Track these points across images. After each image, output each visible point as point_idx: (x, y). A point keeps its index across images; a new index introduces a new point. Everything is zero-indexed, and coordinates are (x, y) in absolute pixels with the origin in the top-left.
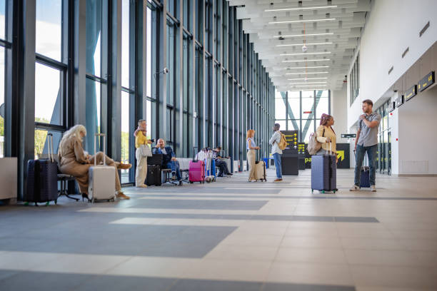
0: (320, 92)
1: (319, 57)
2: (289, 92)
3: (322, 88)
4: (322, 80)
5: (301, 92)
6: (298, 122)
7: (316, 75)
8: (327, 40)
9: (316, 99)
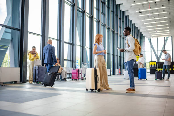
0: (167, 38)
1: (162, 20)
2: (152, 38)
3: (168, 35)
4: (167, 32)
5: (158, 38)
6: (157, 52)
7: (163, 30)
8: (164, 11)
9: (165, 41)
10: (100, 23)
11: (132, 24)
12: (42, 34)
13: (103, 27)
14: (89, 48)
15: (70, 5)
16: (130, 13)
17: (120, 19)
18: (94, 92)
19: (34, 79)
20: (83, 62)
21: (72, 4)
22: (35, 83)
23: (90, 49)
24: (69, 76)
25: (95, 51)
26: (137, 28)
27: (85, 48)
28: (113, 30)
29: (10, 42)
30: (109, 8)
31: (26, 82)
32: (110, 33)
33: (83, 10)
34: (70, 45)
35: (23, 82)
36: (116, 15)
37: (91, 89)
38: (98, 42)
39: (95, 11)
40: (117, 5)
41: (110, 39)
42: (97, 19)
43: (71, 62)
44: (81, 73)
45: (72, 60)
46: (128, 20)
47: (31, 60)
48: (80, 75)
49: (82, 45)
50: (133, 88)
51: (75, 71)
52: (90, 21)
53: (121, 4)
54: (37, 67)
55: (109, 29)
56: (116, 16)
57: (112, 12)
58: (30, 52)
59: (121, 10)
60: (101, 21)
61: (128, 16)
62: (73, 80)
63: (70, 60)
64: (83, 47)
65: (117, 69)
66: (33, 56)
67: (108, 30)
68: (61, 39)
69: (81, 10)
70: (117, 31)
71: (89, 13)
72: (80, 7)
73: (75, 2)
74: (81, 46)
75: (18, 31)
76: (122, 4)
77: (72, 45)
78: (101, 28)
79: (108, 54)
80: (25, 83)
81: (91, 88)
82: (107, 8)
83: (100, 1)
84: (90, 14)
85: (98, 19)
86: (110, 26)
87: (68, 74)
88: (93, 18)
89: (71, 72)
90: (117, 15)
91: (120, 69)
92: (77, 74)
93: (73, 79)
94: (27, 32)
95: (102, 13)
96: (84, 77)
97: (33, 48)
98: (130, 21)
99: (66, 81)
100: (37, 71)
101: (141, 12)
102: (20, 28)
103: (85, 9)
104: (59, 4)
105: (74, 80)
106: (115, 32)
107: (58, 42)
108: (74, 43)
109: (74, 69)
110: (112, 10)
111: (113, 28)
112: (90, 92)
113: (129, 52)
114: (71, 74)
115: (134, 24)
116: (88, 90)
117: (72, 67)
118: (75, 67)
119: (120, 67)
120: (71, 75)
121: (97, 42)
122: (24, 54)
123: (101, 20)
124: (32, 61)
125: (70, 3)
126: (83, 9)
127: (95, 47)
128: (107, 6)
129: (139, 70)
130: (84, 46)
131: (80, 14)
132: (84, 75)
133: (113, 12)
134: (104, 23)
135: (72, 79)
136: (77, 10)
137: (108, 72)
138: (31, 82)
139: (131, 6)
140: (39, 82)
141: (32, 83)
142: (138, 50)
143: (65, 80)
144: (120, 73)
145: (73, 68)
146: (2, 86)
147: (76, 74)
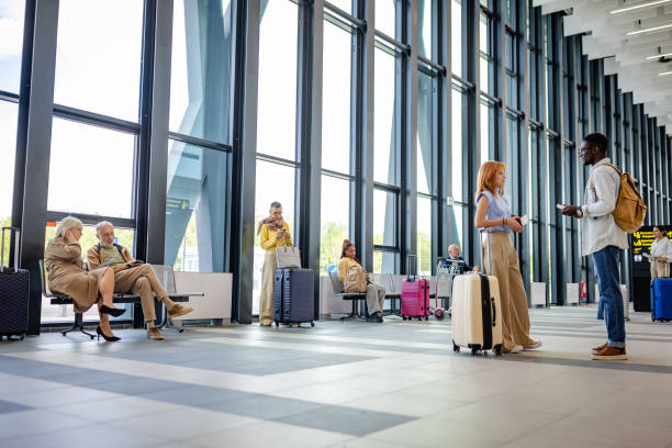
10: (504, 111)
11: (634, 107)
12: (299, 161)
13: (515, 124)
14: (464, 205)
15: (393, 53)
16: (622, 64)
17: (582, 88)
18: (480, 355)
19: (277, 312)
20: (440, 254)
21: (400, 51)
22: (281, 326)
23: (466, 209)
24: (393, 304)
25: (482, 216)
26: (655, 119)
27: (449, 203)
28: (556, 134)
29: (199, 187)
30: (537, 51)
31: (250, 323)
32: (541, 147)
33: (439, 66)
34: (392, 195)
35: (241, 323)
36: (564, 76)
37: (469, 346)
38: (490, 185)
39: (484, 67)
40: (569, 38)
41: (541, 168)
42: (492, 94)
43: (398, 255)
44: (433, 297)
45: (402, 248)
46: (617, 91)
47: (268, 249)
48: (432, 302)
49: (435, 194)
50: (619, 345)
51: (414, 287)
52: (466, 104)
53: (584, 34)
54: (286, 270)
55: (538, 130)
56: (566, 80)
57: (551, 67)
58: (264, 222)
59: (586, 56)
60: (506, 102)
61: (616, 76)
62: (405, 319)
63: (394, 249)
64: (439, 199)
65: (573, 282)
66: (273, 235)
67: (535, 134)
68: (365, 175)
69: (433, 66)
70: (571, 136)
71: (460, 76)
72: (428, 57)
73: (409, 42)
74: (433, 198)
75: (224, 154)
76: (590, 33)
77: (401, 193)
78: (508, 126)
79: (536, 225)
80: (249, 326)
81: (471, 342)
82: (528, 51)
83: (503, 29)
84: (466, 81)
85: (496, 94)
86: (541, 120)
87: (387, 297)
88: (477, 91)
89: (398, 292)
90: (570, 78)
91: (583, 281)
92: (419, 296)
93: (407, 315)
94: (254, 155)
95: (510, 73)
96: (447, 308)
97: (274, 208)
98: (625, 95)
99: (381, 321)
100: (287, 283)
101: (668, 60)
102: (231, 144)
103: (445, 63)
104: (355, 53)
105: (410, 319)
106: (564, 140)
107: (354, 183)
108: (409, 187)
109: (409, 280)
110: (551, 59)
111: (555, 125)
112: (466, 354)
113: (595, 218)
114: (399, 297)
115: (642, 105)
116: (462, 349)
117: (403, 272)
118: (414, 272)
119: (584, 274)
120: (398, 301)
121: (487, 187)
122: (244, 229)
123: (509, 99)
124: (270, 252)
125: (393, 47)
126: (440, 62)
127: (483, 206)
128: (530, 44)
129: (653, 286)
130: (444, 196)
131: (429, 83)
132: (447, 302)
133: (554, 64)
134: (519, 108)
135: (403, 316)
136: (419, 69)
137: (538, 292)
138: (266, 322)
139: (627, 40)
140: (294, 322)
141: (270, 325)
142: (632, 215)
143: (376, 318)
144: (585, 299)
145: (405, 278)
146: (181, 331)
147: (416, 299)
